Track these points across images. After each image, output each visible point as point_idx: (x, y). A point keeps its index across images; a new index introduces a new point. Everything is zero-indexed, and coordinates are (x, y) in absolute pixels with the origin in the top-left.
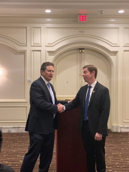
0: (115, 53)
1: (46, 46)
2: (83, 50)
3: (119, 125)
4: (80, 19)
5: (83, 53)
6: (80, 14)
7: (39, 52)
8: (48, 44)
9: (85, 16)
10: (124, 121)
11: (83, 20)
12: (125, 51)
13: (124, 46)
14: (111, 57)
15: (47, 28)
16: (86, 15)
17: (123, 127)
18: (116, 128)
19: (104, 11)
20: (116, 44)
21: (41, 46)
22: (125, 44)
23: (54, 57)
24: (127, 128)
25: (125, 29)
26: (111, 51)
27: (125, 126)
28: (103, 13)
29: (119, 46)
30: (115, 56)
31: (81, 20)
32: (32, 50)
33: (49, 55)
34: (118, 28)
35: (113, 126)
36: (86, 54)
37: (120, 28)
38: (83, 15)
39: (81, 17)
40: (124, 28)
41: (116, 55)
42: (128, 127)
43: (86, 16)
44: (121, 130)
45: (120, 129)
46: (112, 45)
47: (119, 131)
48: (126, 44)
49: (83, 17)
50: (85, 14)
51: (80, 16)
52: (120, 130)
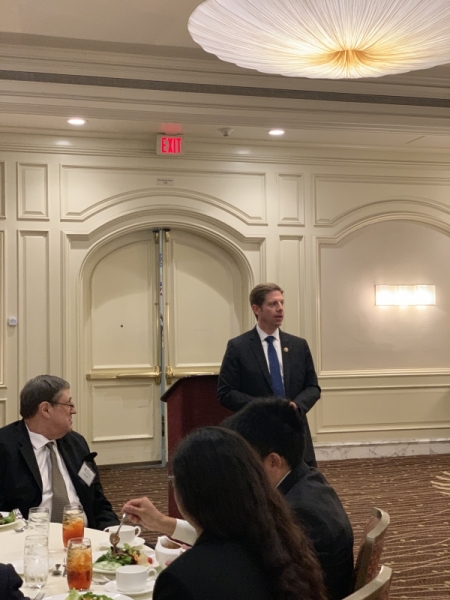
0: (257, 243)
1: (62, 221)
2: (168, 233)
4: (163, 145)
5: (167, 241)
6: (164, 134)
7: (42, 237)
8: (69, 214)
9: (176, 137)
11: (170, 150)
12: (282, 237)
13: (279, 225)
14: (245, 253)
15: (65, 166)
16: (178, 137)
19: (232, 131)
20: (260, 218)
21: (48, 220)
22: (283, 220)
23: (87, 251)
25: (281, 178)
26: (247, 236)
28: (229, 133)
29: (267, 225)
30: (257, 253)
31: (166, 148)
32: (22, 232)
33: (73, 247)
34: (263, 175)
36: (175, 243)
37: (267, 175)
38: (170, 135)
39: (167, 143)
40: (280, 175)
41: (259, 249)
43: (179, 140)
46: (250, 221)
48: (285, 219)
49: (170, 141)
50: (177, 134)
51: (164, 139)
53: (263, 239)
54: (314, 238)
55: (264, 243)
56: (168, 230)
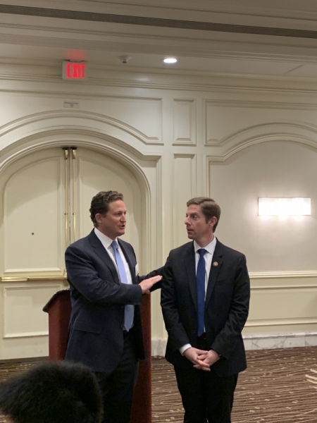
0: (154, 160)
2: (74, 151)
4: (69, 71)
5: (74, 158)
6: (69, 60)
9: (80, 64)
11: (75, 75)
12: (176, 156)
13: (174, 145)
14: (143, 169)
18: (157, 345)
19: (130, 58)
20: (156, 138)
22: (177, 140)
25: (175, 103)
26: (144, 154)
28: (127, 61)
29: (163, 144)
30: (154, 169)
31: (72, 73)
34: (160, 99)
36: (80, 160)
37: (163, 100)
38: (76, 62)
39: (72, 68)
40: (175, 100)
41: (155, 166)
43: (83, 67)
46: (147, 141)
48: (179, 139)
49: (75, 67)
50: (82, 61)
51: (68, 66)
53: (160, 157)
54: (205, 156)
55: (160, 161)
56: (74, 148)
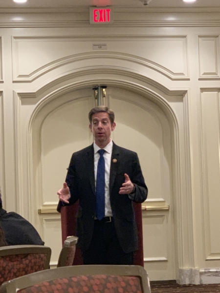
0: (180, 95)
1: (14, 82)
2: (104, 90)
3: (196, 268)
4: (95, 16)
6: (96, 6)
8: (20, 76)
9: (106, 9)
10: (208, 258)
11: (101, 19)
12: (203, 90)
13: (199, 79)
14: (171, 104)
15: (15, 38)
16: (108, 8)
17: (205, 272)
18: (188, 274)
20: (182, 74)
21: (3, 82)
22: (203, 75)
23: (34, 106)
24: (216, 274)
25: (200, 39)
26: (171, 89)
27: (211, 270)
28: (148, 3)
29: (189, 80)
30: (182, 103)
31: (98, 18)
33: (23, 103)
34: (185, 37)
35: (181, 271)
36: (110, 98)
37: (188, 37)
38: (102, 7)
39: (98, 13)
40: (200, 36)
41: (182, 100)
42: (217, 272)
43: (108, 11)
44: (201, 281)
45: (198, 276)
46: (173, 77)
47: (197, 283)
48: (205, 74)
49: (101, 12)
50: (107, 6)
51: (95, 11)
52: (199, 280)
53: (186, 91)
55: (186, 95)
56: (105, 87)
